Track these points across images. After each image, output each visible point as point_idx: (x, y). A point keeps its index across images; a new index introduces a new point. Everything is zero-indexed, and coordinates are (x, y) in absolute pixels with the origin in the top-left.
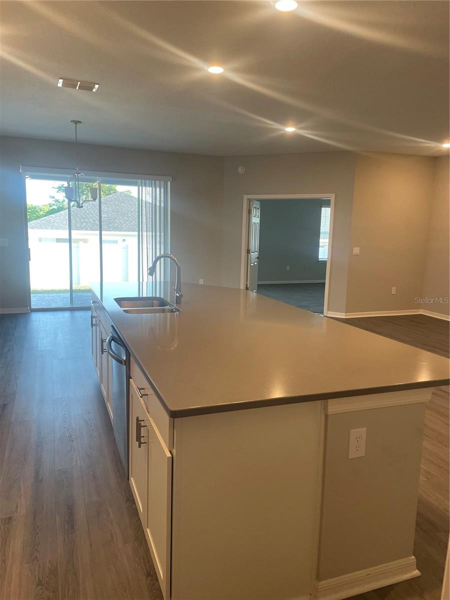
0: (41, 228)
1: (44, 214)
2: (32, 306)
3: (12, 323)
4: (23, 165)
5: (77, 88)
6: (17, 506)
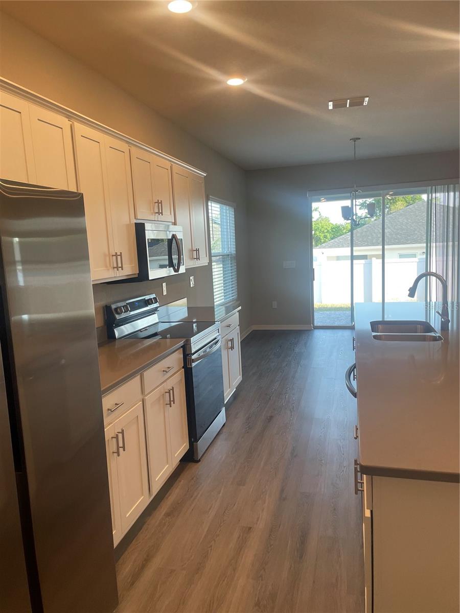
1: (347, 231)
2: (315, 323)
3: (295, 339)
4: (309, 191)
5: (348, 106)
6: (258, 518)
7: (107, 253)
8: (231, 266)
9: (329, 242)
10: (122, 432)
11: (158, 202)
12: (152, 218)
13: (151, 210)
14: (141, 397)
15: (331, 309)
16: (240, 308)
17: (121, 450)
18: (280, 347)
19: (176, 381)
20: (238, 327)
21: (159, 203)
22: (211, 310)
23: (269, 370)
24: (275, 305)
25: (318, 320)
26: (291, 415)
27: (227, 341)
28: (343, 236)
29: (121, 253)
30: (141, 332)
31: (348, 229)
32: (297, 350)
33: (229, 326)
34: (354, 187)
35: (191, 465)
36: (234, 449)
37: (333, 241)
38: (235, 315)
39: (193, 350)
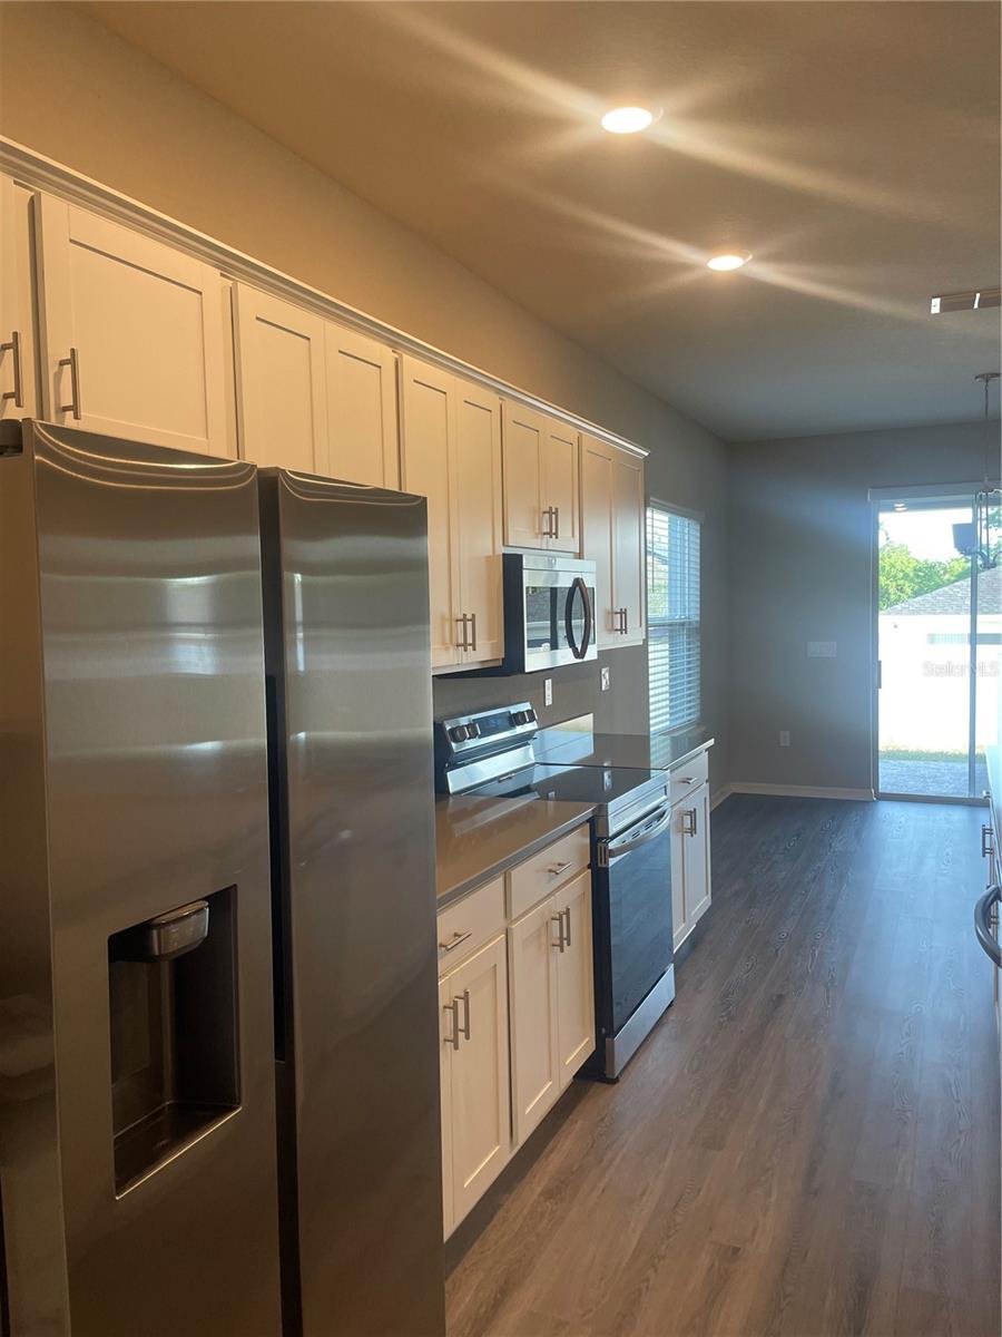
0: (934, 612)
1: (953, 578)
2: (880, 786)
3: (833, 818)
4: (873, 488)
5: (976, 306)
6: (755, 1230)
7: (447, 616)
8: (689, 650)
9: (911, 601)
10: (466, 997)
11: (550, 512)
12: (536, 543)
13: (534, 528)
14: (502, 923)
15: (918, 756)
16: (712, 742)
17: (461, 1035)
18: (798, 835)
19: (574, 894)
20: (706, 786)
21: (553, 513)
22: (642, 742)
23: (772, 889)
24: (785, 738)
25: (888, 778)
26: (828, 998)
27: (682, 815)
28: (946, 589)
29: (473, 615)
30: (500, 782)
31: (956, 573)
32: (838, 846)
33: (686, 781)
34: (983, 480)
35: (598, 1087)
36: (696, 1063)
37: (919, 598)
38: (700, 757)
39: (613, 830)
